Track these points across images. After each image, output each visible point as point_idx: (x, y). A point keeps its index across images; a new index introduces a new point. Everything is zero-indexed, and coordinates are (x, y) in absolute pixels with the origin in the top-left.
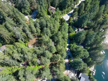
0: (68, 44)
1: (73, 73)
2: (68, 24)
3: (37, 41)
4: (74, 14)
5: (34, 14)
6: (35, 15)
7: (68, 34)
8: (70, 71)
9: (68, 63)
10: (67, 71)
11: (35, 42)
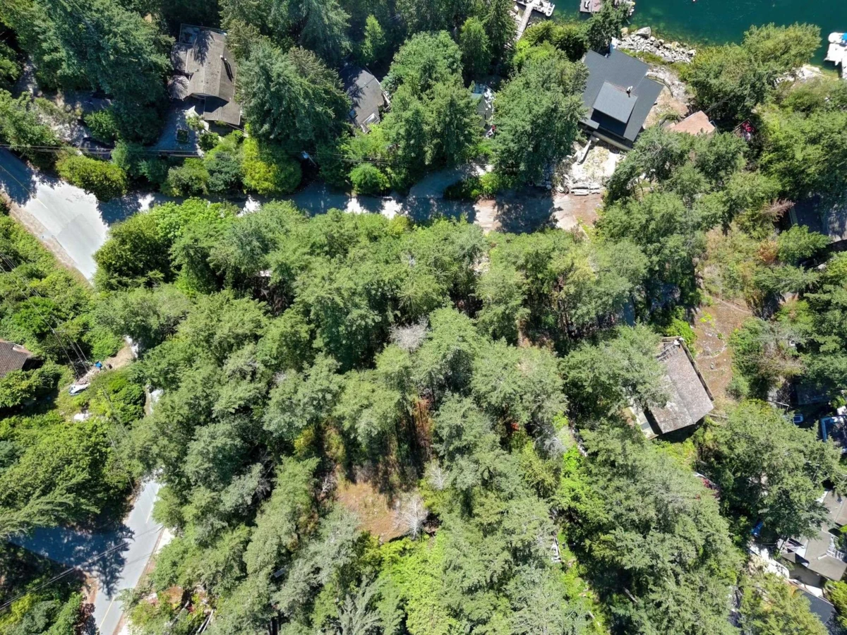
0: (347, 199)
1: (568, 166)
2: (145, 201)
3: (360, 473)
4: (20, 130)
5: (69, 549)
6: (81, 540)
7: (251, 205)
8: (560, 188)
9: (500, 205)
10: (557, 215)
11: (367, 487)
